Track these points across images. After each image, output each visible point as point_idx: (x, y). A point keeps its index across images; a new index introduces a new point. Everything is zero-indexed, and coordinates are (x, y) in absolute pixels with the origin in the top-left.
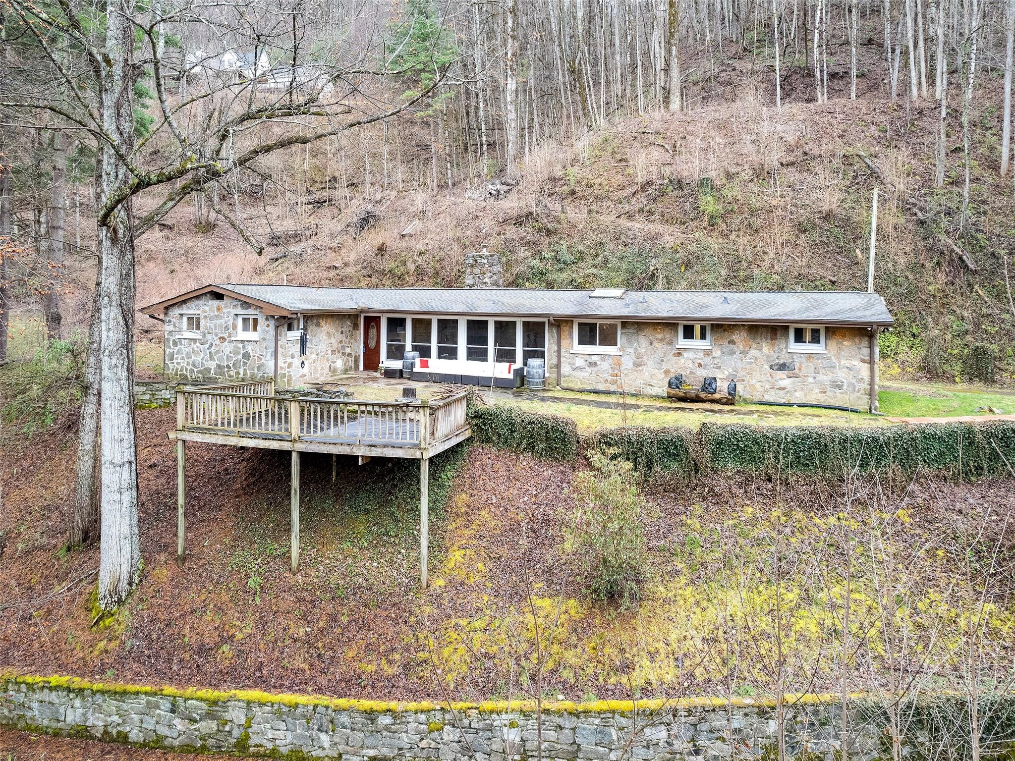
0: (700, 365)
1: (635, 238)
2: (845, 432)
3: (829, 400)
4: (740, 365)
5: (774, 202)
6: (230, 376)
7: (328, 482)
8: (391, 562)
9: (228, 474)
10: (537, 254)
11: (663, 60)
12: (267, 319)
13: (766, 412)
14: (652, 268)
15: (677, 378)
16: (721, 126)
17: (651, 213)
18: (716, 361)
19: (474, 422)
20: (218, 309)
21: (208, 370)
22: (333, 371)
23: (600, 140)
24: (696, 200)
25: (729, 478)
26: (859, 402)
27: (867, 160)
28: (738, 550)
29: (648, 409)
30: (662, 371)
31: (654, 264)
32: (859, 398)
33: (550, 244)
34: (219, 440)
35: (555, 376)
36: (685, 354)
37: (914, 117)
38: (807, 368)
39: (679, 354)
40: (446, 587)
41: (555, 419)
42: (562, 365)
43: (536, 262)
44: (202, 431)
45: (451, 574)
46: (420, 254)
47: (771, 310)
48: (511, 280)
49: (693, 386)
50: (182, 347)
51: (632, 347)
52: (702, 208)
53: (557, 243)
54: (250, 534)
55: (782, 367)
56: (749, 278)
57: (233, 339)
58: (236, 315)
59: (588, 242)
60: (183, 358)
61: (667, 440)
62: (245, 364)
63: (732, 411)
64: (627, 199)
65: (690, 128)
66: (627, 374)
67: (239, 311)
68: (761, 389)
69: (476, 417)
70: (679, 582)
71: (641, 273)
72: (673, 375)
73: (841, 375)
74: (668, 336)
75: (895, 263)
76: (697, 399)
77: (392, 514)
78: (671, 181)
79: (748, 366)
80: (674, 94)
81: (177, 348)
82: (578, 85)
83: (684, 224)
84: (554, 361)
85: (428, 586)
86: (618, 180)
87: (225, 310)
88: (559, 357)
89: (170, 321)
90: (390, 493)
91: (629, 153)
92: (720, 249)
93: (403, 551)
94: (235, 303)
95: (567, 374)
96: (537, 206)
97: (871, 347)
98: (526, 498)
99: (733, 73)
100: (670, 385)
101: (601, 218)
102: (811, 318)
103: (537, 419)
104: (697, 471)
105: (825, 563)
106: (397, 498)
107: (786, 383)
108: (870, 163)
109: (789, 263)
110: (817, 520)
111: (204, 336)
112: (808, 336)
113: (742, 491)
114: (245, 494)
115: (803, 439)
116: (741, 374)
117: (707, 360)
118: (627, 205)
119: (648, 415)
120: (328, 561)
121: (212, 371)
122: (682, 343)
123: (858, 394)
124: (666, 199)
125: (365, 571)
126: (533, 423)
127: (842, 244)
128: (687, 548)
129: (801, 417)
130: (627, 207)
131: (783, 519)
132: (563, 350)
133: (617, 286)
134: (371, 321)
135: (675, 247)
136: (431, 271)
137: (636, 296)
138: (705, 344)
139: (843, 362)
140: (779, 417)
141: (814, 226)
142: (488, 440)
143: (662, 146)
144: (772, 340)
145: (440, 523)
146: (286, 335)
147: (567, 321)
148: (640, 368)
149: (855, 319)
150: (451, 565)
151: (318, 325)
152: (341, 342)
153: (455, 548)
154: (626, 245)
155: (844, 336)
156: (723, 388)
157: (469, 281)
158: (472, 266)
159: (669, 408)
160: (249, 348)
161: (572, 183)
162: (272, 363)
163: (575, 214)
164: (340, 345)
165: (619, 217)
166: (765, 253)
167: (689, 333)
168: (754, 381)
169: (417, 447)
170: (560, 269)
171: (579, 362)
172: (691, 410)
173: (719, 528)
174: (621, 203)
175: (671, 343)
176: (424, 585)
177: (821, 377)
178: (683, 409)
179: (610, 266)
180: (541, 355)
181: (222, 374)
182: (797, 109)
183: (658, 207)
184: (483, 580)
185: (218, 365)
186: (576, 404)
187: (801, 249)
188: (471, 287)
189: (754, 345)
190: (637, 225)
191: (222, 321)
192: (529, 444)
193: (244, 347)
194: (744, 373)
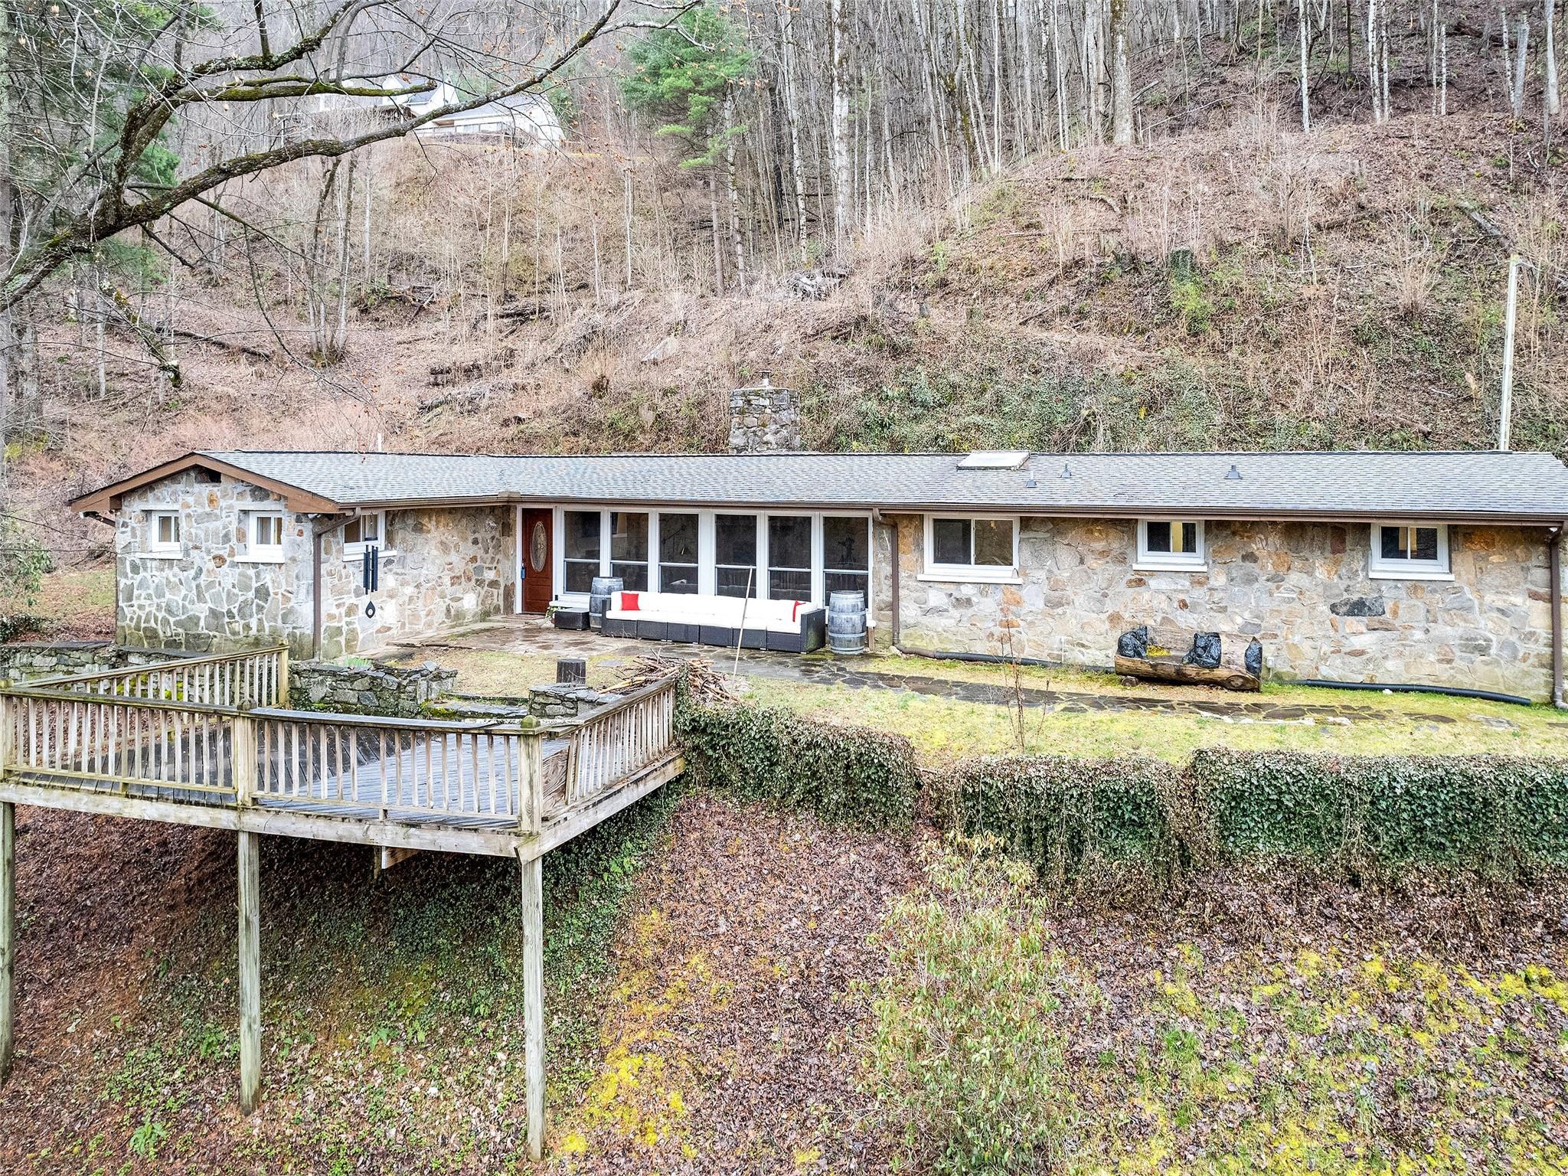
0: (1184, 605)
1: (1054, 358)
2: (1530, 772)
3: (1459, 677)
4: (1266, 604)
5: (1308, 292)
6: (234, 633)
7: (365, 876)
8: (470, 1086)
9: (168, 853)
10: (875, 390)
11: (1102, 67)
12: (298, 520)
13: (1329, 710)
14: (1085, 413)
15: (1135, 635)
16: (1207, 165)
17: (1082, 314)
18: (1217, 596)
19: (688, 744)
20: (211, 501)
21: (194, 620)
22: (455, 616)
23: (993, 194)
24: (1164, 291)
25: (1262, 878)
26: (1527, 682)
27: (1476, 216)
28: (1287, 1067)
29: (1076, 704)
30: (1104, 616)
31: (1088, 405)
32: (1526, 674)
33: (898, 372)
34: (82, 802)
35: (887, 625)
36: (1153, 583)
37: (1556, 141)
38: (1410, 611)
39: (1140, 582)
40: (587, 1158)
41: (866, 737)
42: (902, 603)
43: (872, 405)
44: (47, 781)
45: (603, 1121)
46: (665, 394)
47: (1332, 490)
48: (826, 437)
49: (1170, 652)
50: (148, 575)
51: (1042, 567)
52: (1176, 304)
53: (910, 369)
54: (176, 1002)
55: (1358, 608)
56: (1267, 428)
57: (237, 559)
58: (246, 512)
59: (966, 367)
60: (149, 597)
61: (1116, 792)
62: (260, 609)
63: (1256, 708)
64: (1040, 292)
65: (1149, 170)
66: (1032, 623)
67: (248, 504)
68: (1313, 654)
69: (694, 730)
70: (1147, 1156)
71: (1065, 422)
72: (1128, 628)
73: (1486, 626)
74: (1115, 545)
75: (1544, 397)
76: (1179, 680)
77: (489, 960)
78: (1118, 259)
79: (1285, 607)
80: (1122, 116)
81: (138, 578)
82: (959, 115)
83: (1143, 333)
84: (887, 596)
85: (545, 1154)
86: (1023, 258)
87: (223, 503)
88: (895, 587)
89: (125, 525)
90: (492, 908)
91: (1043, 214)
92: (1209, 376)
93: (501, 1056)
94: (240, 488)
95: (912, 621)
96: (876, 305)
97: (1552, 567)
98: (795, 922)
99: (1221, 88)
100: (1121, 648)
101: (993, 325)
102: (1422, 507)
103: (826, 738)
104: (1186, 860)
105: (1508, 1103)
106: (504, 920)
107: (1366, 641)
108: (1481, 221)
109: (1342, 399)
110: (1474, 985)
111: (187, 553)
112: (1410, 544)
113: (1291, 910)
114: (188, 902)
115: (1430, 788)
116: (1270, 623)
117: (1199, 594)
118: (1039, 302)
119: (1075, 720)
120: (329, 1079)
121: (202, 623)
122: (1146, 559)
123: (1524, 666)
124: (1110, 290)
125: (407, 1107)
126: (817, 745)
127: (1438, 365)
128: (1167, 1060)
129: (1410, 724)
130: (1039, 306)
131: (1393, 981)
132: (902, 574)
133: (1019, 446)
134: (537, 517)
135: (1128, 374)
136: (683, 424)
137: (1050, 465)
138: (1193, 562)
139: (1489, 598)
140: (1363, 724)
141: (1384, 333)
142: (721, 781)
143: (1102, 200)
144: (1334, 552)
145: (594, 986)
146: (341, 551)
147: (910, 517)
148: (1060, 610)
149: (1520, 510)
150: (606, 1096)
151: (419, 528)
152: (474, 559)
153: (621, 1050)
154: (1036, 372)
155: (1490, 544)
156: (1234, 653)
157: (736, 439)
158: (742, 412)
159: (1121, 702)
160: (267, 577)
161: (942, 267)
162: (308, 609)
163: (944, 318)
164: (471, 566)
165: (1024, 323)
166: (1294, 382)
167: (1159, 537)
168: (1297, 638)
169: (512, 828)
170: (916, 417)
171: (936, 598)
172: (1169, 706)
173: (1240, 1007)
174: (1028, 299)
175: (1122, 559)
176: (536, 1149)
177: (1440, 630)
178: (1151, 703)
179: (1007, 409)
180: (858, 584)
181: (219, 628)
182: (1343, 133)
183: (1096, 305)
184: (677, 1139)
185: (213, 612)
186: (922, 691)
187: (1358, 375)
188: (740, 450)
189: (1298, 564)
190: (1058, 337)
191: (219, 524)
192: (810, 792)
193: (258, 575)
194: (1277, 621)
